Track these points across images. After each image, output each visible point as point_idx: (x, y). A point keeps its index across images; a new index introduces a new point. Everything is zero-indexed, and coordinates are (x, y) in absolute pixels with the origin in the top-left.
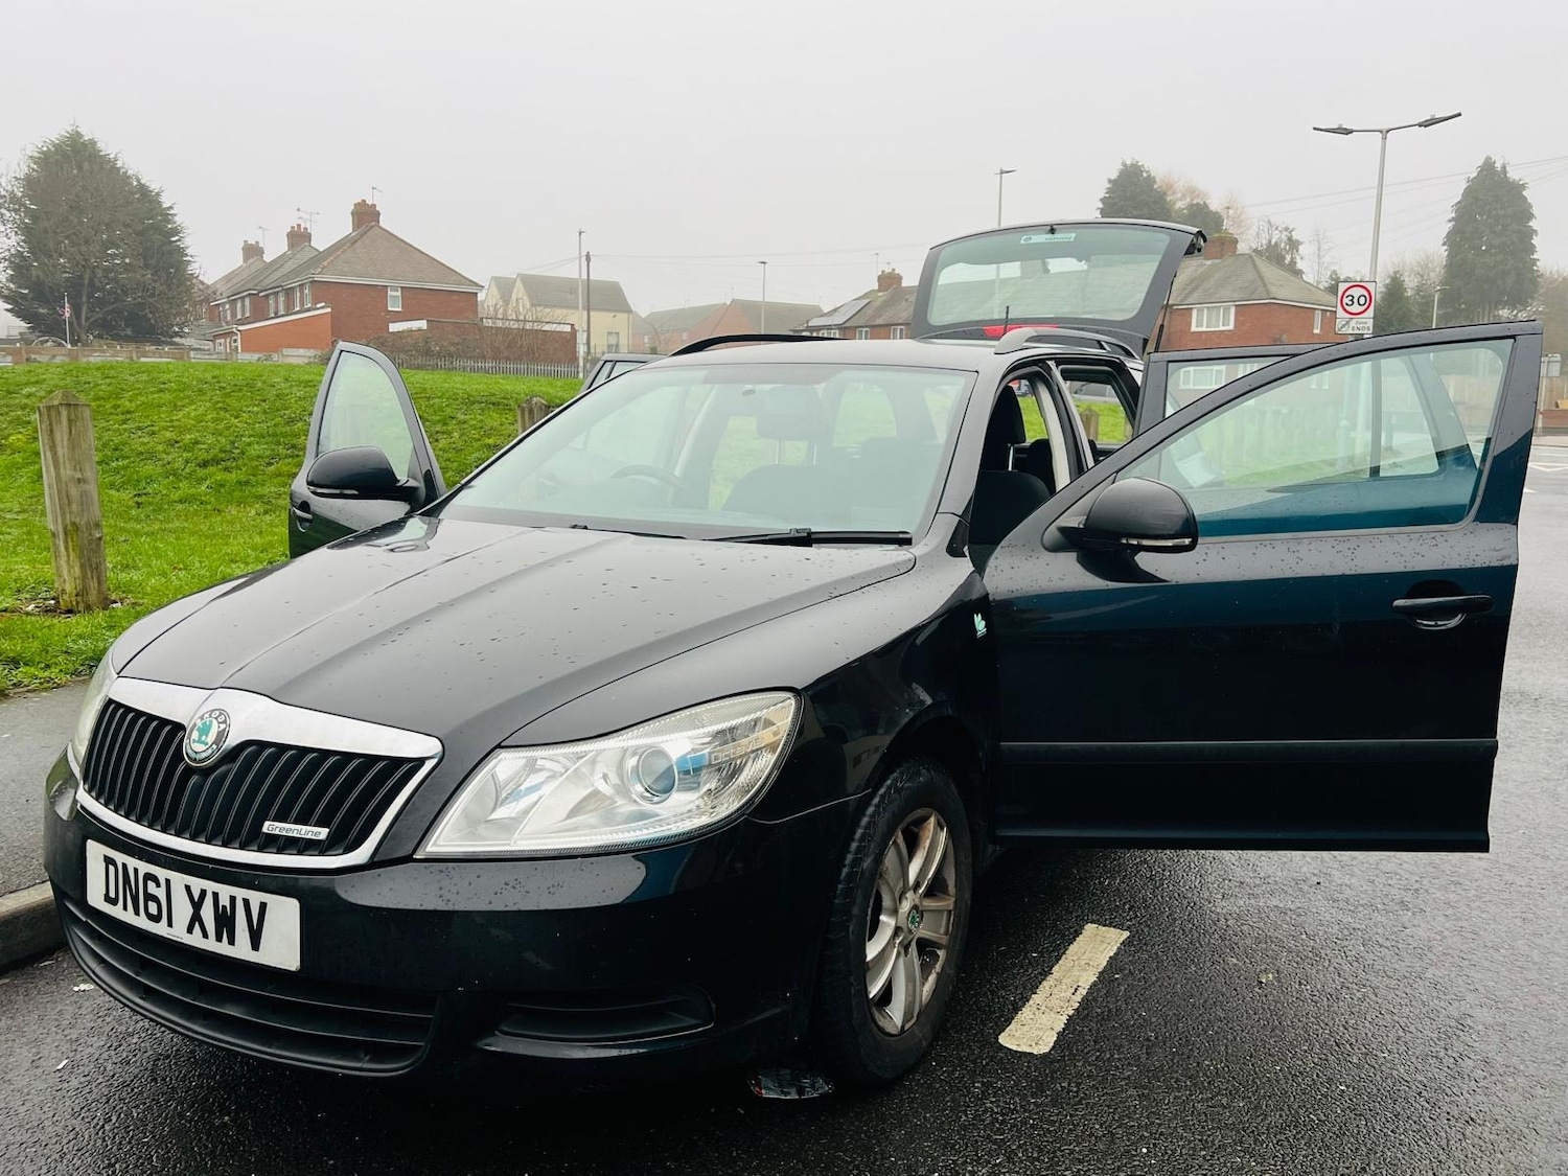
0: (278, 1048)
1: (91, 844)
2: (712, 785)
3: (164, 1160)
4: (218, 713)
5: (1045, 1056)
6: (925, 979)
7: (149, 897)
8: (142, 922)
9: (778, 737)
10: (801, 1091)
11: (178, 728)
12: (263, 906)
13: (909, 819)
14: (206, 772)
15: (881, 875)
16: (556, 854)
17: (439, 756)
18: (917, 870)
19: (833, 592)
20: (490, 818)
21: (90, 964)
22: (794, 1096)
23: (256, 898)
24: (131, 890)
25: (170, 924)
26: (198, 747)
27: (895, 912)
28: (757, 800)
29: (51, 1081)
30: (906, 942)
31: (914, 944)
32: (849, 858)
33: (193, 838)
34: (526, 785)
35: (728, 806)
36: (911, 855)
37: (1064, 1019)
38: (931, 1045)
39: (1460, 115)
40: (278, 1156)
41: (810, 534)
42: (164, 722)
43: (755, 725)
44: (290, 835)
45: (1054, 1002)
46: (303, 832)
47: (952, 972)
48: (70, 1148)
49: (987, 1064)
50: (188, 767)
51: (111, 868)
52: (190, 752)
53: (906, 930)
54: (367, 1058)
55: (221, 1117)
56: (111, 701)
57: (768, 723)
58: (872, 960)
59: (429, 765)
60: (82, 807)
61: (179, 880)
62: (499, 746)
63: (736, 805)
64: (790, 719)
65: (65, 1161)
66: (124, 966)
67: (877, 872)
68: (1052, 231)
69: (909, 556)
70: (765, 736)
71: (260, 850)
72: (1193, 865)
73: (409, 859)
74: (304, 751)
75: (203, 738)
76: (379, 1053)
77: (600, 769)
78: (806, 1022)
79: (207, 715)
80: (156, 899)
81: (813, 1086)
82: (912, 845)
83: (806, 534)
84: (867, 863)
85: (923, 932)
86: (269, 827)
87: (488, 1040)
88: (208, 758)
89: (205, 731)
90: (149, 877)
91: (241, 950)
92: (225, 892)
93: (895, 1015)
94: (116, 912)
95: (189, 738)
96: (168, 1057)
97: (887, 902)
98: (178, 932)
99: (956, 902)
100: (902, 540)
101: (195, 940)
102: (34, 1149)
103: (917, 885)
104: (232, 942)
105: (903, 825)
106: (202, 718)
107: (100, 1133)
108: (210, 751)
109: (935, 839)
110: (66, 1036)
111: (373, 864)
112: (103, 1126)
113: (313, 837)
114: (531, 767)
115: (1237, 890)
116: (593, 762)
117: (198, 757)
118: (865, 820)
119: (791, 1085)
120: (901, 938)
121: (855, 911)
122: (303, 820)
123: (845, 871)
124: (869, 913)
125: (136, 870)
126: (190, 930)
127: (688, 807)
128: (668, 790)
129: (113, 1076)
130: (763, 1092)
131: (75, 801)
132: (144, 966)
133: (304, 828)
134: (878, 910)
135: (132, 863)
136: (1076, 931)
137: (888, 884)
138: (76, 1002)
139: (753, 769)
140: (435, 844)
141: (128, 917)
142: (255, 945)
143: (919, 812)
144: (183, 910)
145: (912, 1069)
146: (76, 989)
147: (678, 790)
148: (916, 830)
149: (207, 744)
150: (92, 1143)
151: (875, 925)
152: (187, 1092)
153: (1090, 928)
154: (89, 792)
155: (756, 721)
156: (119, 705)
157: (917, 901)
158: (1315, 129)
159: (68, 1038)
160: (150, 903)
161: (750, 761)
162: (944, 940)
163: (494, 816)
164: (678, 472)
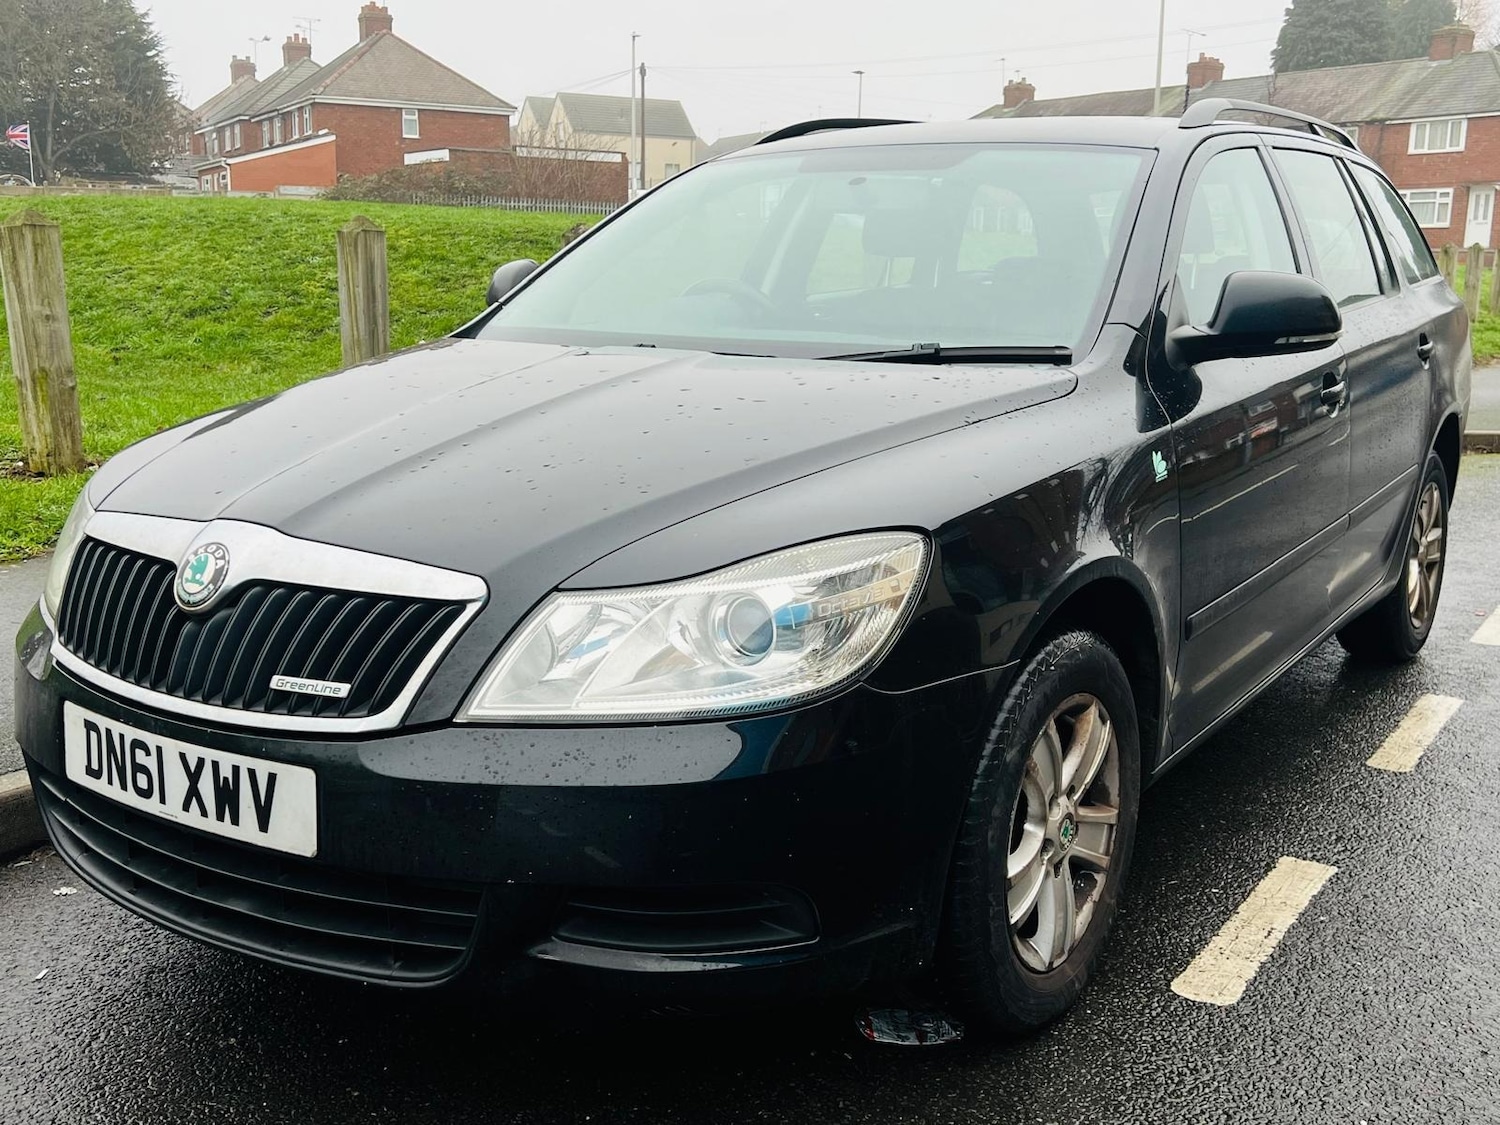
0: (292, 951)
1: (69, 706)
2: (818, 644)
3: (161, 1083)
4: (214, 547)
5: (1229, 1010)
6: (1079, 907)
7: (139, 768)
8: (130, 798)
9: (899, 594)
10: (922, 1036)
11: (168, 567)
12: (272, 778)
13: (1064, 705)
14: (201, 618)
15: (1028, 772)
16: (627, 720)
17: (483, 599)
18: (1072, 772)
19: (972, 417)
20: (545, 679)
21: (70, 853)
22: (913, 1041)
23: (264, 768)
24: (116, 760)
25: (163, 800)
26: (192, 588)
27: (1043, 820)
28: (877, 663)
29: (30, 992)
30: (1057, 860)
31: (1066, 863)
32: (989, 748)
33: (188, 696)
34: (591, 638)
35: (837, 671)
36: (1066, 749)
37: (1256, 966)
38: (1084, 989)
40: (293, 1085)
41: (938, 350)
42: (151, 560)
43: (873, 572)
44: (304, 691)
45: (1241, 945)
46: (319, 688)
47: (1113, 901)
48: (52, 1068)
49: (1158, 1015)
50: (180, 611)
51: (93, 735)
52: (182, 594)
53: (1057, 843)
54: (398, 964)
55: (226, 1039)
56: (88, 539)
57: (890, 571)
58: (1016, 876)
59: (471, 610)
60: (58, 663)
61: (172, 747)
62: (556, 589)
63: (848, 670)
64: (917, 566)
65: (46, 1081)
66: (110, 854)
67: (1022, 768)
69: (1068, 376)
70: (881, 589)
71: (268, 710)
72: (1418, 792)
73: (448, 723)
74: (319, 592)
75: (198, 577)
76: (412, 959)
77: (679, 614)
78: (933, 944)
79: (202, 550)
80: (145, 770)
81: (937, 1032)
82: (1068, 738)
83: (933, 351)
84: (1011, 755)
85: (1078, 849)
86: (278, 682)
87: (548, 946)
88: (203, 601)
89: (200, 568)
90: (137, 744)
91: (246, 830)
92: (227, 760)
93: (1041, 950)
94: (100, 786)
95: (181, 577)
96: (163, 970)
97: (1033, 807)
98: (172, 809)
99: (1119, 814)
100: (1061, 359)
101: (192, 819)
102: (9, 1067)
103: (1071, 791)
104: (235, 821)
105: (1057, 713)
106: (196, 554)
107: (87, 1051)
108: (206, 592)
109: (1096, 733)
110: (46, 943)
111: (404, 729)
112: (89, 1044)
113: (332, 695)
114: (595, 617)
115: (1478, 821)
116: (670, 609)
117: (192, 599)
118: (1009, 702)
119: (909, 1029)
120: (1050, 854)
121: (996, 812)
122: (318, 674)
123: (983, 763)
124: (1013, 817)
125: (122, 736)
126: (186, 807)
127: (789, 670)
128: (764, 649)
129: (101, 989)
130: (875, 1035)
131: (50, 656)
132: (134, 853)
133: (320, 684)
134: (1022, 816)
135: (118, 728)
136: (1268, 865)
137: (1036, 784)
138: (58, 908)
139: (868, 629)
140: (479, 706)
141: (114, 792)
142: (264, 826)
143: (1077, 698)
144: (177, 783)
145: (1059, 1018)
146: (57, 892)
147: (777, 649)
148: (1073, 720)
149: (202, 583)
150: (77, 1062)
151: (1018, 836)
152: (186, 1009)
153: (1285, 863)
154: (65, 645)
155: (875, 567)
156: (98, 543)
157: (1072, 810)
159: (48, 945)
160: (139, 774)
161: (865, 619)
162: (1105, 861)
163: (552, 675)
164: (766, 289)
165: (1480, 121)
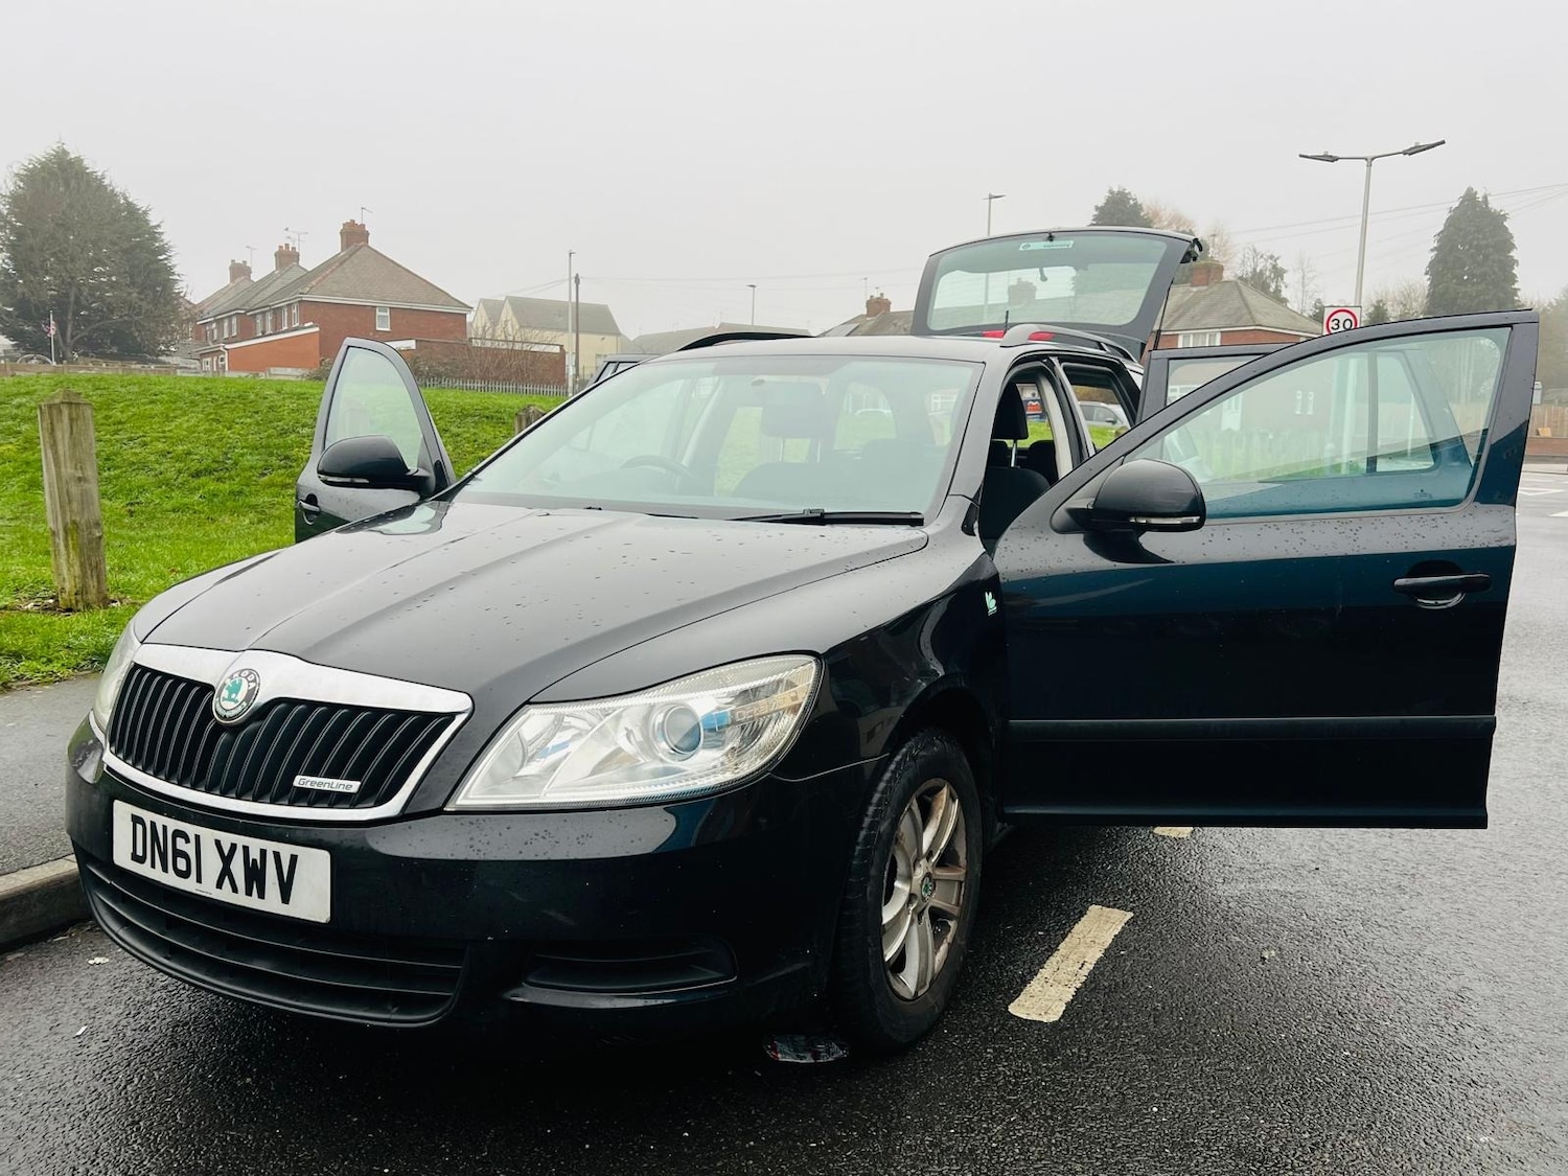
0: (307, 1001)
1: (118, 805)
2: (735, 743)
3: (189, 1118)
4: (247, 672)
5: (1054, 1024)
6: (937, 948)
7: (178, 853)
8: (170, 879)
9: (797, 702)
10: (816, 1055)
11: (207, 689)
12: (294, 859)
13: (923, 787)
14: (235, 730)
15: (897, 840)
16: (585, 805)
17: (469, 711)
18: (931, 839)
19: (850, 565)
20: (518, 774)
21: (112, 927)
22: (809, 1060)
23: (287, 850)
24: (158, 847)
25: (199, 880)
26: (227, 706)
27: (909, 878)
28: (781, 758)
29: (71, 1046)
30: (920, 909)
31: (926, 912)
32: (867, 821)
33: (223, 794)
34: (556, 741)
35: (751, 764)
36: (925, 822)
37: (1072, 991)
38: (942, 1013)
39: (1443, 142)
40: (302, 1114)
41: (823, 514)
42: (191, 683)
43: (778, 686)
44: (322, 788)
45: (1061, 976)
46: (334, 786)
47: (963, 943)
48: (93, 1107)
49: (998, 1032)
50: (217, 724)
51: (139, 827)
52: (220, 710)
53: (919, 896)
54: (396, 1009)
55: (243, 1078)
56: (136, 666)
57: (790, 685)
58: (888, 923)
59: (459, 720)
60: (108, 768)
61: (208, 835)
62: (528, 702)
63: (759, 763)
64: (811, 681)
65: (88, 1119)
66: (149, 927)
67: (892, 837)
68: (1051, 238)
69: (921, 535)
70: (783, 699)
71: (291, 803)
72: (1193, 853)
73: (439, 812)
74: (334, 707)
75: (233, 696)
76: (406, 1004)
77: (625, 723)
78: (826, 980)
79: (236, 675)
80: (185, 856)
81: (828, 1051)
82: (927, 813)
83: (819, 515)
84: (884, 827)
85: (935, 901)
86: (300, 781)
87: (519, 991)
88: (237, 715)
89: (236, 689)
90: (178, 834)
91: (271, 903)
92: (256, 845)
93: (909, 981)
94: (144, 870)
95: (219, 696)
96: (187, 1023)
97: (901, 868)
98: (208, 888)
99: (966, 873)
100: (915, 521)
101: (225, 895)
102: (57, 1109)
103: (930, 854)
104: (261, 895)
105: (917, 793)
106: (231, 677)
107: (123, 1093)
108: (240, 709)
109: (947, 810)
110: (84, 1004)
111: (404, 816)
112: (125, 1087)
113: (345, 790)
114: (558, 725)
115: (1238, 874)
116: (618, 718)
117: (228, 714)
118: (882, 785)
119: (805, 1051)
120: (915, 905)
121: (873, 872)
122: (334, 773)
123: (863, 834)
124: (886, 876)
125: (165, 828)
126: (219, 885)
127: (713, 764)
128: (693, 748)
129: (133, 1042)
130: (779, 1055)
131: (101, 762)
132: (171, 925)
133: (335, 782)
134: (893, 876)
135: (161, 820)
136: (1081, 912)
137: (903, 849)
138: (92, 975)
139: (775, 730)
140: (465, 798)
141: (155, 874)
142: (286, 898)
143: (933, 782)
144: (212, 865)
145: (924, 1036)
146: (91, 962)
147: (704, 748)
148: (930, 799)
149: (237, 701)
150: (115, 1102)
151: (890, 891)
152: (208, 1056)
153: (1094, 909)
154: (116, 754)
155: (779, 682)
156: (145, 670)
157: (930, 870)
158: (1301, 156)
159: (86, 1006)
160: (178, 859)
161: (773, 722)
162: (956, 911)
163: (524, 772)
164: (685, 462)
165: (1230, 334)
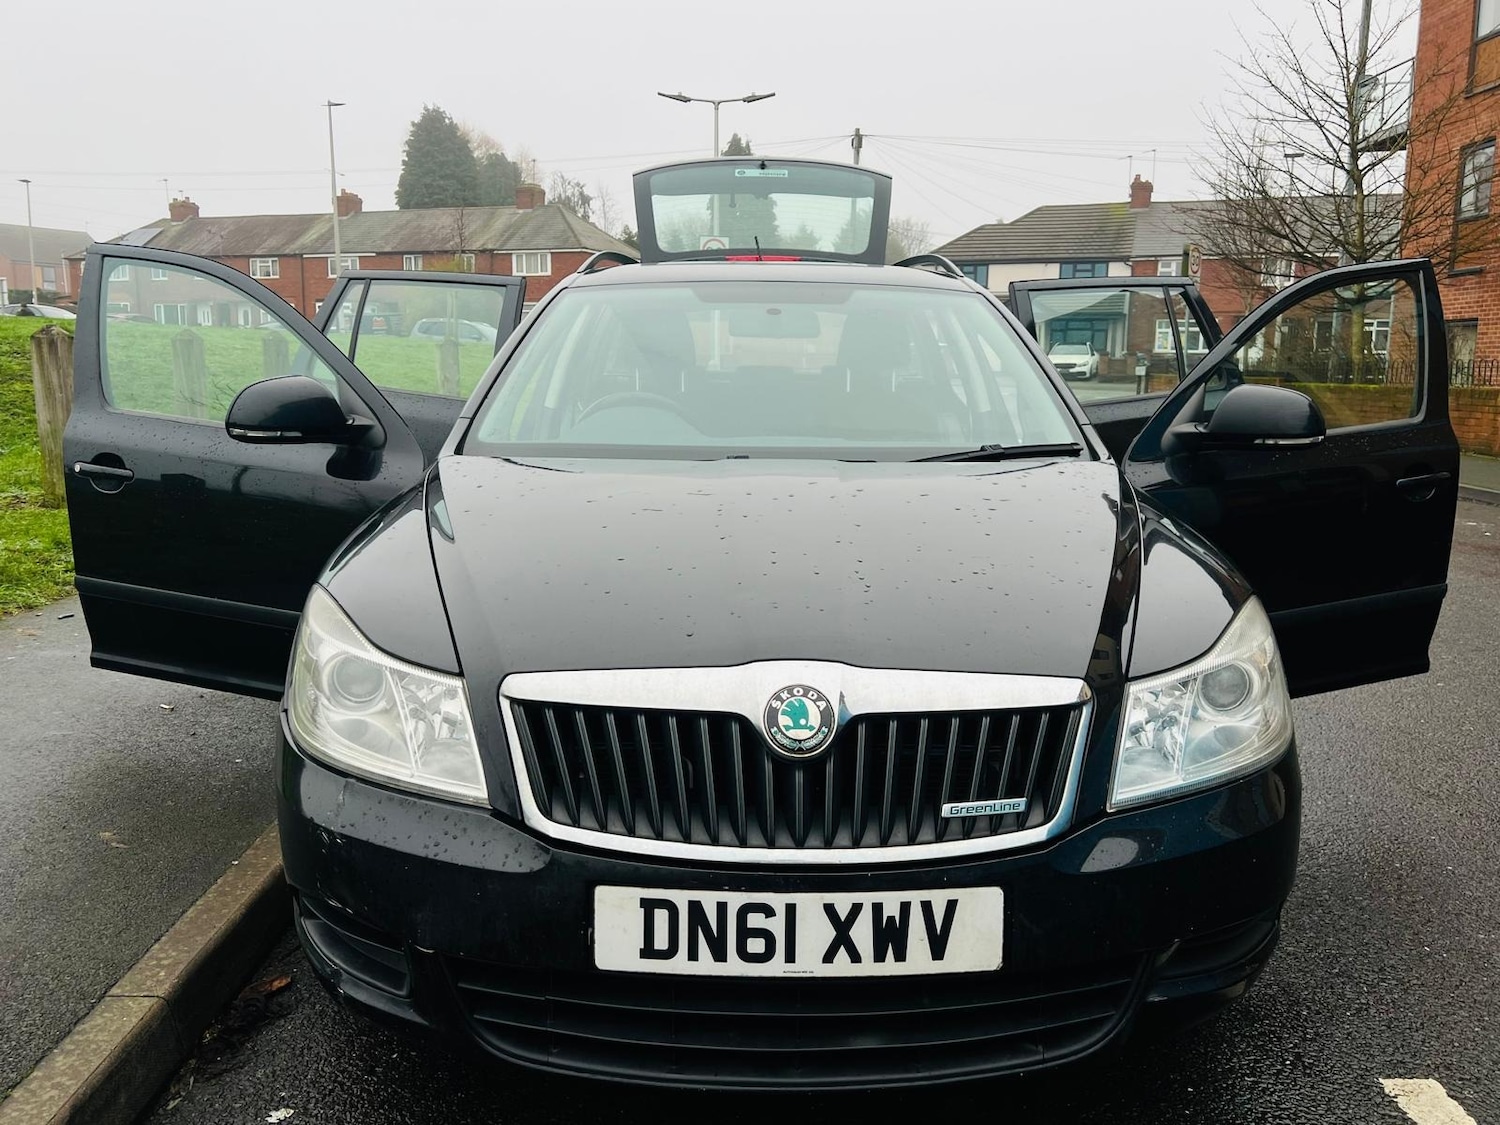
1: (605, 891)
7: (749, 933)
8: (725, 968)
12: (953, 904)
14: (811, 764)
17: (1092, 699)
23: (940, 897)
24: (706, 932)
25: (788, 960)
26: (801, 734)
39: (774, 95)
41: (1004, 450)
44: (982, 813)
46: (993, 808)
51: (659, 912)
52: (782, 741)
54: (1040, 1048)
56: (538, 704)
59: (1087, 710)
61: (812, 901)
62: (1125, 680)
68: (763, 166)
73: (1101, 815)
75: (801, 723)
79: (785, 694)
80: (762, 933)
83: (1001, 450)
86: (951, 810)
88: (820, 744)
89: (799, 713)
90: (751, 908)
91: (915, 963)
92: (893, 899)
94: (669, 966)
95: (769, 727)
98: (806, 966)
100: (1076, 453)
101: (837, 969)
104: (898, 958)
106: (779, 699)
108: (819, 735)
111: (1073, 827)
113: (1012, 811)
117: (803, 745)
122: (989, 794)
125: (721, 905)
126: (827, 959)
133: (993, 803)
135: (714, 898)
140: (1117, 794)
141: (698, 967)
142: (938, 953)
144: (816, 937)
146: (272, 1119)
149: (810, 727)
158: (659, 94)
160: (749, 940)
